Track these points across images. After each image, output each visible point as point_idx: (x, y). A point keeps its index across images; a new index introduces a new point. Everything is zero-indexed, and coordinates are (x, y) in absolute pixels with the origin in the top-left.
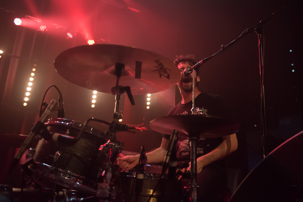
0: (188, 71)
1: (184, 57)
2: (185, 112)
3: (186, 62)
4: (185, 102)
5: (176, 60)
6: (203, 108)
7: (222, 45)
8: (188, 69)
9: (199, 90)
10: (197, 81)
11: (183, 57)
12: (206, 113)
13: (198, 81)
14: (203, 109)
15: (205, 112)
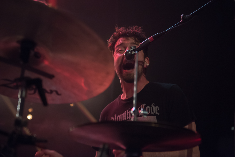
0: (131, 51)
1: (127, 30)
2: (127, 111)
3: (129, 38)
4: (127, 97)
5: (115, 33)
6: (153, 105)
7: (182, 15)
8: (131, 48)
9: (148, 79)
10: (145, 66)
11: (124, 31)
12: (158, 112)
13: (147, 66)
14: (153, 107)
15: (156, 111)
